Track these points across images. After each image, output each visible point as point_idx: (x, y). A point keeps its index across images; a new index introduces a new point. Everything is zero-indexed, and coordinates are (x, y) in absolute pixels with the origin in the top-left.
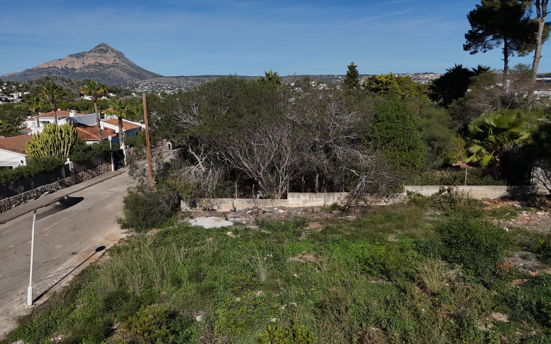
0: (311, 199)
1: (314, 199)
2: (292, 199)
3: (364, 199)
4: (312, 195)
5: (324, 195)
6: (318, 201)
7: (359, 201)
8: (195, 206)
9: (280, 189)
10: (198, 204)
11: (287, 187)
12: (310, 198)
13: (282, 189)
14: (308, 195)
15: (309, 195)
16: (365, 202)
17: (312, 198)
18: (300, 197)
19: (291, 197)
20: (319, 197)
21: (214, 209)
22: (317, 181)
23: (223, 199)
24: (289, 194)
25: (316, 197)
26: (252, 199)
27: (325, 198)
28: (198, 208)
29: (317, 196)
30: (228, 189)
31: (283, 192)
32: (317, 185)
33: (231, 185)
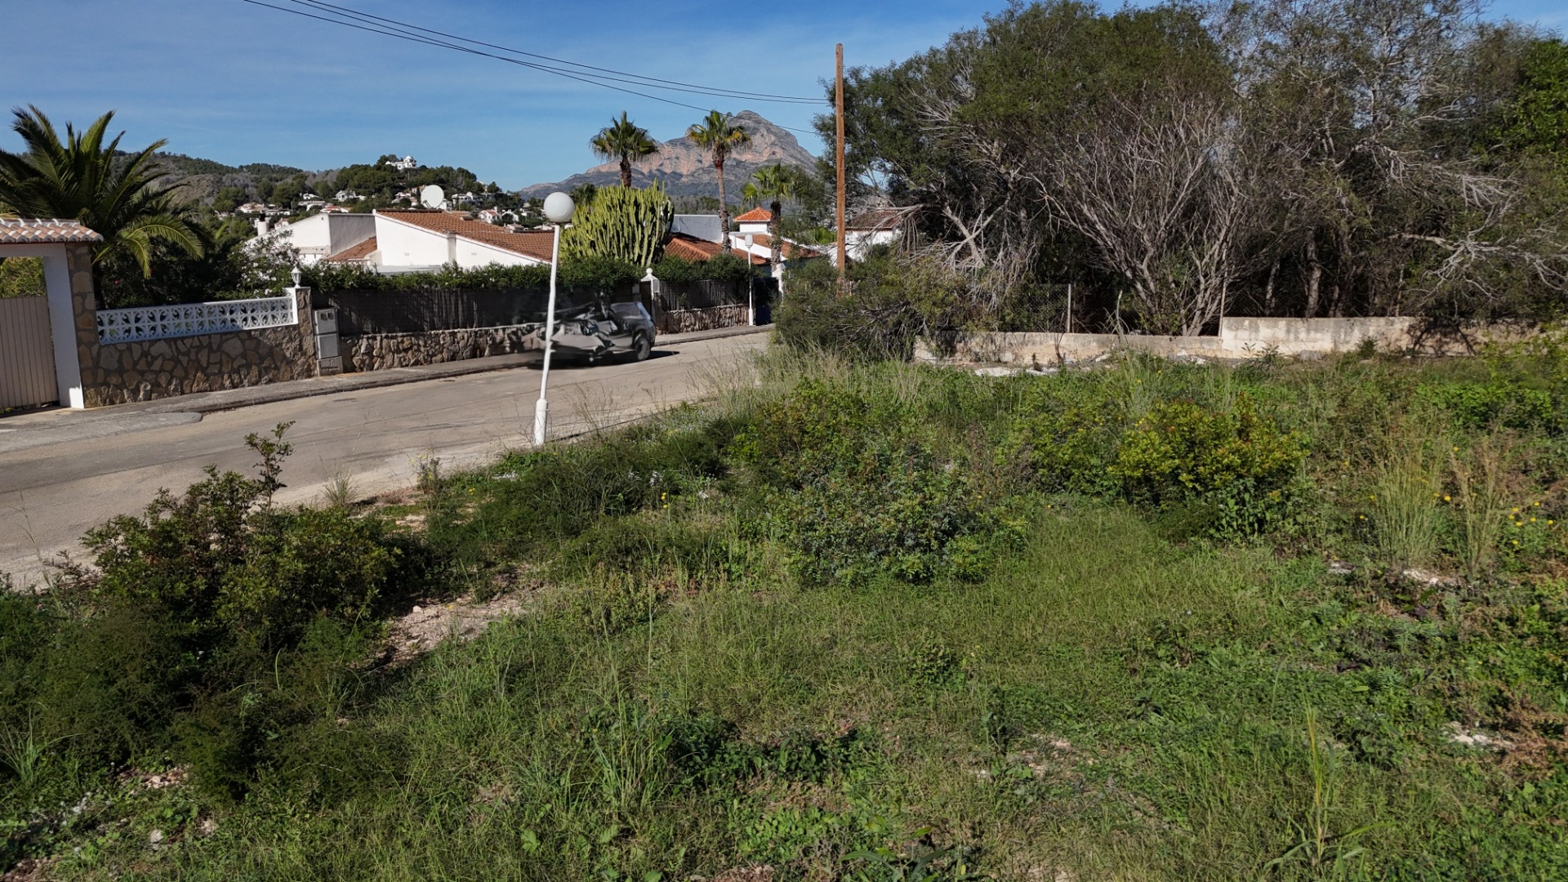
0: (1292, 336)
1: (1303, 335)
2: (1234, 333)
3: (1464, 337)
4: (1299, 324)
5: (1335, 323)
6: (1315, 341)
7: (1447, 343)
8: (953, 351)
9: (1198, 313)
10: (959, 346)
11: (1220, 303)
12: (1288, 331)
13: (1203, 314)
14: (1282, 323)
15: (1288, 325)
16: (1469, 347)
17: (1297, 332)
18: (1257, 330)
19: (1229, 328)
20: (1316, 331)
21: (1004, 359)
22: (1315, 287)
23: (1028, 334)
24: (1224, 322)
25: (1308, 331)
26: (1112, 336)
27: (1337, 332)
28: (958, 356)
29: (1313, 327)
30: (1046, 309)
31: (1208, 317)
32: (1313, 300)
33: (1055, 297)
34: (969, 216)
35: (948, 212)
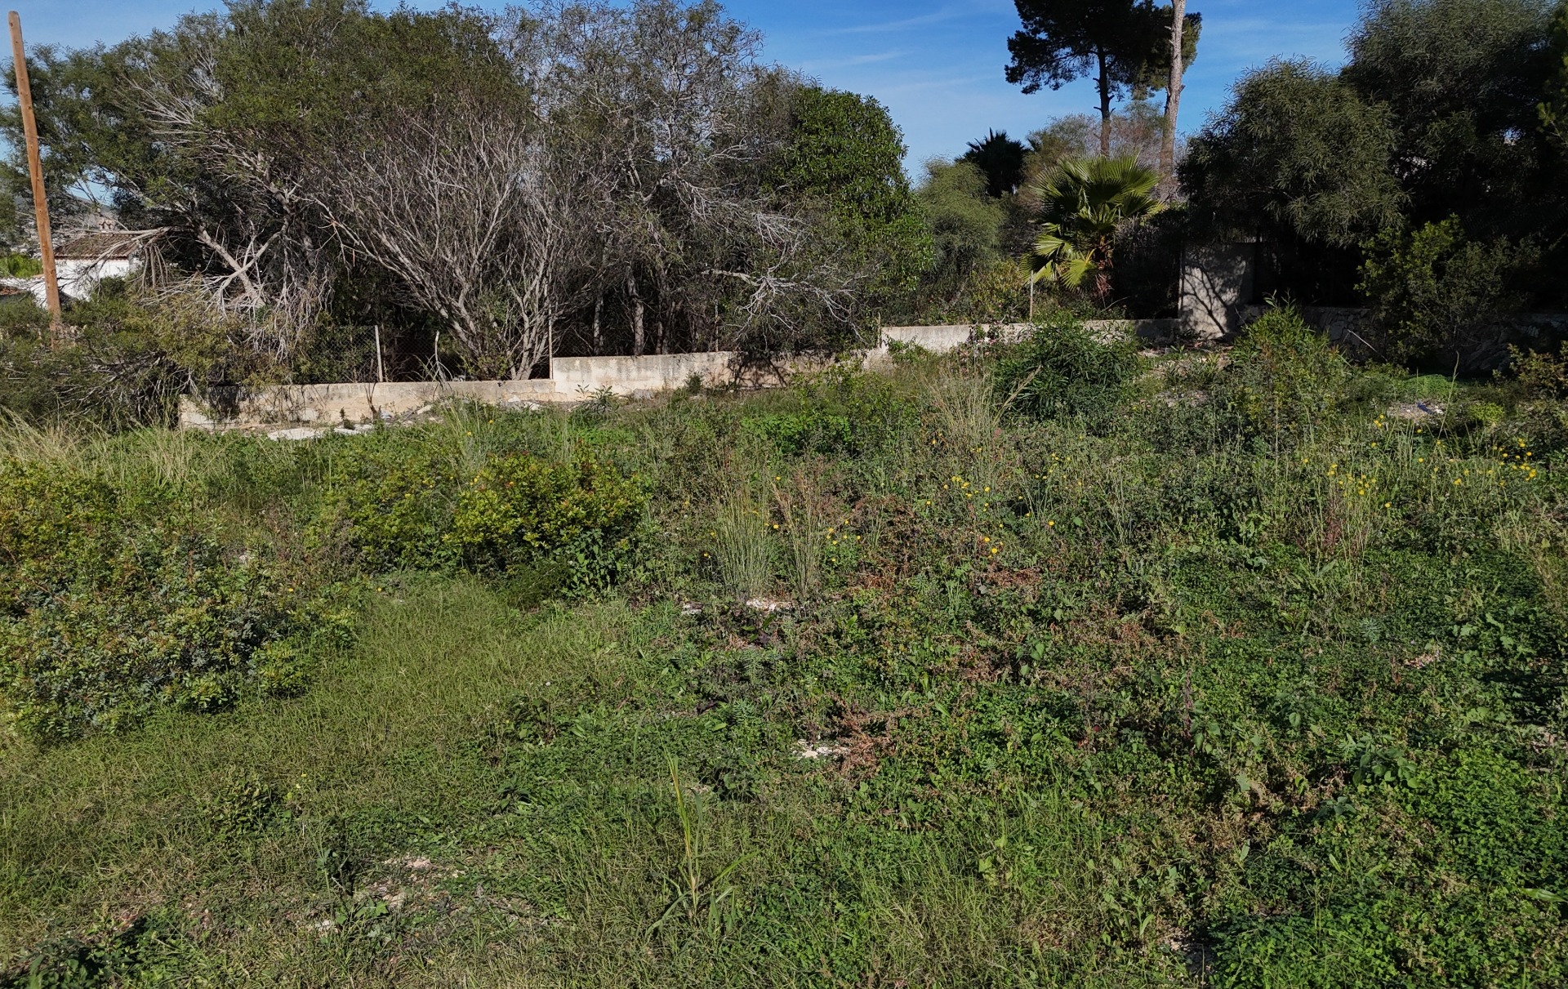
0: (624, 375)
1: (634, 374)
2: (565, 375)
3: (776, 369)
4: (628, 362)
5: (663, 359)
6: (647, 379)
7: (762, 376)
8: (235, 412)
9: (526, 354)
10: (243, 405)
11: (547, 343)
12: (620, 370)
13: (531, 355)
14: (613, 361)
15: (619, 363)
16: (781, 378)
17: (628, 370)
18: (589, 370)
19: (560, 369)
20: (646, 368)
21: (304, 418)
22: (640, 324)
23: (332, 386)
24: (555, 363)
25: (639, 369)
26: (434, 384)
27: (665, 369)
28: (243, 417)
29: (642, 365)
30: (351, 355)
31: (537, 358)
32: (639, 337)
33: (359, 341)
34: (236, 243)
35: (206, 238)
